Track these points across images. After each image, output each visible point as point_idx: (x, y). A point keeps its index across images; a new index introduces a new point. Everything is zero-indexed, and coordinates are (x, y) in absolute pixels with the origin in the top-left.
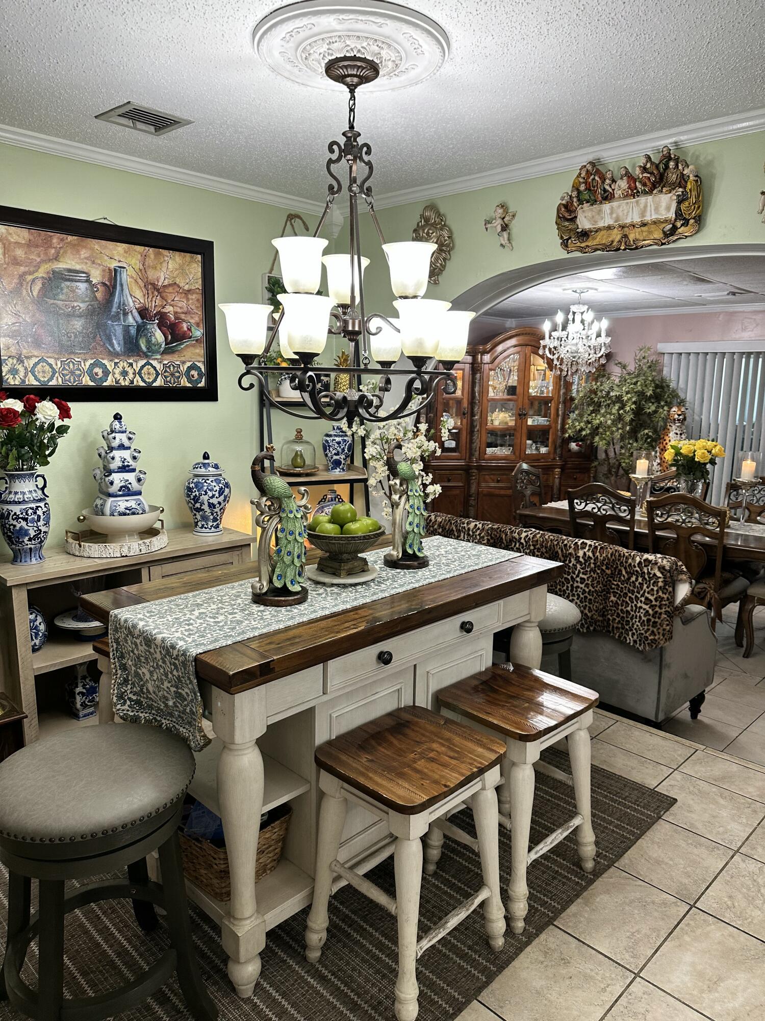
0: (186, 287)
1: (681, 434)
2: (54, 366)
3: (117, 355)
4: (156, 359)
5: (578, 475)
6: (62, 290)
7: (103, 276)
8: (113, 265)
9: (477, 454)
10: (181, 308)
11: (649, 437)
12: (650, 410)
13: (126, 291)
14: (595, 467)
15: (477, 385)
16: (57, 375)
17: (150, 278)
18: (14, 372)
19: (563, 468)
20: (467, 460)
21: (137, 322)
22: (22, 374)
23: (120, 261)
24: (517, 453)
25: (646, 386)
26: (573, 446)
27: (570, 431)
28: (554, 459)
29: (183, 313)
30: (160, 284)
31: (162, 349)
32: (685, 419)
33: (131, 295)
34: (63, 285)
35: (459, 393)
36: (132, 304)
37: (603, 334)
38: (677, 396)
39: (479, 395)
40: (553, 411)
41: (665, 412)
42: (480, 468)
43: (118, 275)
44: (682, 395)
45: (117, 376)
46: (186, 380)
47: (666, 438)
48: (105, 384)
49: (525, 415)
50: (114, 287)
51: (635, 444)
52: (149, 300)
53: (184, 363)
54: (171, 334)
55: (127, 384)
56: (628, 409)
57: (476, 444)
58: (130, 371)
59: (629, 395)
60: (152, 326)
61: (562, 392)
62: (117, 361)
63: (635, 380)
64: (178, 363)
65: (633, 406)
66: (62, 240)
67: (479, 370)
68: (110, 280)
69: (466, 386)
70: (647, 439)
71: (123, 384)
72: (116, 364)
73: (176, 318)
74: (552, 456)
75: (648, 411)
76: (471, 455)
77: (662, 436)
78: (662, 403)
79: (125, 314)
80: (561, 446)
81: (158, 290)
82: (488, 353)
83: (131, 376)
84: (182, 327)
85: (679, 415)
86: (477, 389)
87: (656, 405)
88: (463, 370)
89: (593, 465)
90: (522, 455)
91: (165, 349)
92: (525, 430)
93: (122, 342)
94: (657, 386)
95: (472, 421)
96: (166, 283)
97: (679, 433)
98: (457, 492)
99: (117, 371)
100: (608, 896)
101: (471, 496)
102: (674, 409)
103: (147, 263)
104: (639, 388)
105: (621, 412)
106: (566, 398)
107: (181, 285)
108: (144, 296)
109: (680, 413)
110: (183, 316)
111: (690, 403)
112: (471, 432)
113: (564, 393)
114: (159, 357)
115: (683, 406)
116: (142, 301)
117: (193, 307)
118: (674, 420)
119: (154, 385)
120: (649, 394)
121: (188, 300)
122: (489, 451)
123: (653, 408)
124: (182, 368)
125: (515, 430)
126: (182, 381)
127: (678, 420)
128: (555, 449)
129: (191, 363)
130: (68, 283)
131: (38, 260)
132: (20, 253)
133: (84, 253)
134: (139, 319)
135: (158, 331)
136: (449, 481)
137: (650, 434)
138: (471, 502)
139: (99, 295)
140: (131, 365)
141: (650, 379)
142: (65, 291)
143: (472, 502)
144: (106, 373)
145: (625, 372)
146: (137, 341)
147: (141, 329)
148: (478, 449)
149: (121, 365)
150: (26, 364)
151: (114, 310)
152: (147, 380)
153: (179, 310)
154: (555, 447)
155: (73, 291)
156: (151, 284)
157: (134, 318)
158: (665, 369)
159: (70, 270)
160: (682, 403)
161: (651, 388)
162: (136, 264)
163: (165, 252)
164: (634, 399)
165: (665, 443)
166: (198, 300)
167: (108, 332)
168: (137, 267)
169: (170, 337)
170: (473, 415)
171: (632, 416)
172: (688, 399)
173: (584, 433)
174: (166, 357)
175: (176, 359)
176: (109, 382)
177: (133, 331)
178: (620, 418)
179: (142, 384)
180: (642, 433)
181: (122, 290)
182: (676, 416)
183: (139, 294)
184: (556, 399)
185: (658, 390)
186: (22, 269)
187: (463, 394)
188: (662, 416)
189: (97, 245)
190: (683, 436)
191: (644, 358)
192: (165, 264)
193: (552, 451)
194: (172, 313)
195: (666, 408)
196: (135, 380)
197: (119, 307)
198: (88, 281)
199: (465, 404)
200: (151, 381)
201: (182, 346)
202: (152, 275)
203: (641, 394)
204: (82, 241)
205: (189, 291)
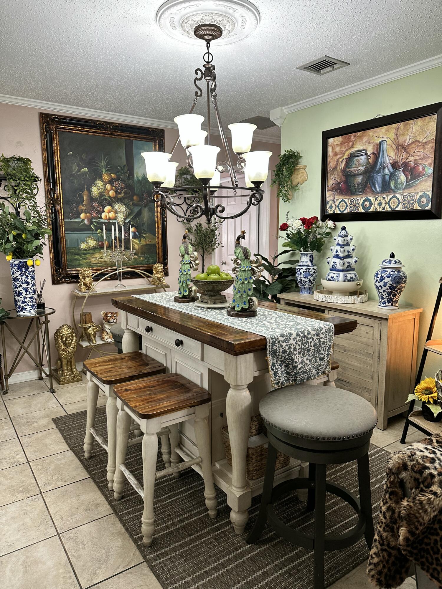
0: (424, 141)
2: (347, 203)
3: (378, 193)
4: (400, 193)
6: (354, 162)
7: (374, 149)
8: (379, 141)
10: (419, 156)
13: (385, 155)
16: (348, 207)
17: (400, 142)
18: (331, 207)
21: (390, 172)
22: (334, 208)
23: (383, 137)
29: (420, 159)
30: (406, 144)
31: (404, 186)
33: (388, 156)
34: (354, 160)
36: (388, 161)
43: (382, 146)
45: (376, 206)
46: (417, 205)
48: (369, 211)
50: (379, 154)
52: (399, 156)
53: (417, 193)
54: (411, 175)
55: (381, 210)
58: (384, 202)
60: (399, 172)
62: (377, 197)
64: (413, 194)
66: (355, 136)
68: (377, 150)
71: (379, 210)
72: (376, 199)
73: (415, 164)
79: (384, 168)
81: (405, 149)
83: (383, 205)
84: (419, 169)
91: (406, 185)
93: (381, 185)
96: (410, 142)
99: (377, 203)
100: (119, 546)
103: (398, 133)
107: (420, 140)
108: (396, 154)
110: (420, 162)
114: (401, 191)
116: (394, 158)
117: (428, 153)
119: (397, 209)
121: (424, 149)
124: (415, 197)
126: (415, 206)
129: (423, 193)
130: (357, 158)
131: (345, 150)
132: (338, 149)
133: (365, 139)
134: (391, 170)
135: (403, 174)
139: (371, 161)
140: (384, 198)
142: (355, 162)
144: (371, 204)
146: (389, 183)
147: (392, 175)
149: (378, 199)
150: (336, 203)
151: (378, 167)
152: (393, 207)
153: (417, 158)
155: (359, 162)
156: (400, 145)
157: (389, 170)
159: (358, 151)
162: (392, 136)
163: (411, 122)
166: (432, 148)
167: (374, 180)
168: (392, 138)
169: (410, 177)
174: (405, 191)
175: (412, 191)
176: (372, 210)
177: (387, 178)
179: (389, 209)
181: (383, 154)
183: (392, 154)
186: (338, 156)
189: (371, 132)
192: (410, 130)
194: (413, 161)
196: (386, 207)
197: (381, 165)
198: (366, 154)
200: (394, 207)
201: (417, 182)
202: (401, 140)
204: (364, 133)
205: (426, 143)
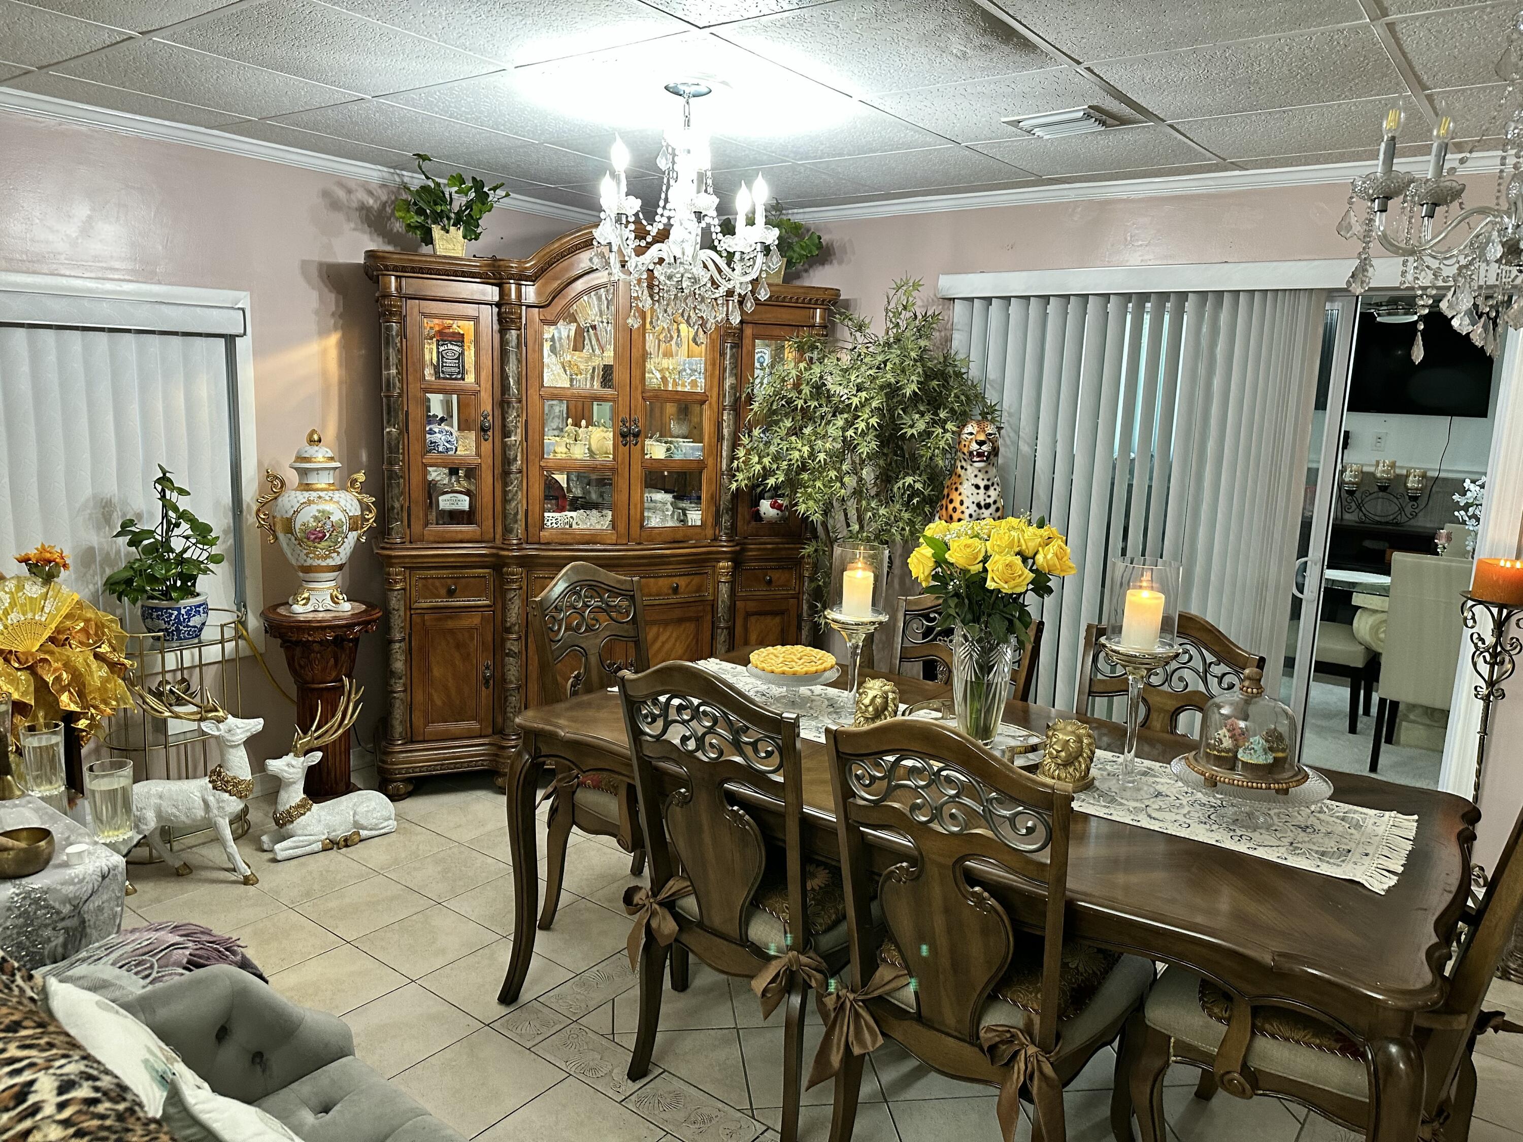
1: (987, 488)
5: (776, 575)
9: (519, 528)
11: (916, 493)
12: (914, 431)
14: (809, 556)
15: (513, 358)
19: (737, 560)
20: (498, 542)
24: (622, 527)
25: (903, 371)
26: (765, 507)
27: (740, 476)
28: (715, 539)
32: (995, 451)
35: (470, 378)
37: (760, 219)
38: (981, 397)
39: (518, 382)
40: (707, 427)
41: (948, 435)
42: (526, 562)
44: (991, 397)
47: (954, 495)
49: (636, 435)
51: (882, 511)
56: (862, 426)
57: (518, 504)
59: (864, 394)
61: (729, 382)
63: (880, 358)
65: (874, 421)
67: (512, 321)
69: (486, 361)
70: (910, 498)
74: (709, 532)
75: (910, 432)
76: (507, 530)
77: (946, 492)
78: (943, 414)
80: (733, 510)
82: (533, 279)
85: (981, 443)
86: (512, 368)
87: (928, 417)
88: (476, 320)
89: (804, 552)
90: (635, 530)
92: (637, 471)
94: (929, 375)
95: (505, 447)
97: (982, 485)
98: (475, 620)
101: (508, 630)
102: (969, 428)
104: (890, 378)
105: (850, 432)
106: (737, 400)
109: (982, 437)
111: (1010, 415)
112: (505, 475)
113: (732, 387)
115: (993, 421)
118: (971, 453)
120: (908, 392)
122: (555, 519)
123: (921, 425)
125: (613, 470)
127: (980, 455)
128: (717, 516)
136: (451, 593)
137: (918, 486)
138: (508, 645)
141: (913, 354)
143: (513, 646)
145: (861, 339)
148: (521, 516)
154: (717, 511)
158: (956, 335)
160: (988, 414)
161: (914, 378)
164: (875, 404)
165: (951, 507)
170: (506, 433)
171: (874, 445)
172: (1006, 405)
173: (771, 481)
178: (849, 446)
180: (900, 484)
182: (975, 446)
184: (715, 398)
185: (935, 383)
187: (478, 381)
188: (942, 444)
190: (991, 492)
191: (905, 308)
193: (710, 520)
195: (950, 426)
199: (487, 406)
203: (892, 391)
